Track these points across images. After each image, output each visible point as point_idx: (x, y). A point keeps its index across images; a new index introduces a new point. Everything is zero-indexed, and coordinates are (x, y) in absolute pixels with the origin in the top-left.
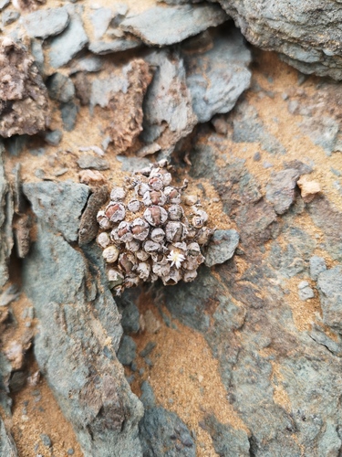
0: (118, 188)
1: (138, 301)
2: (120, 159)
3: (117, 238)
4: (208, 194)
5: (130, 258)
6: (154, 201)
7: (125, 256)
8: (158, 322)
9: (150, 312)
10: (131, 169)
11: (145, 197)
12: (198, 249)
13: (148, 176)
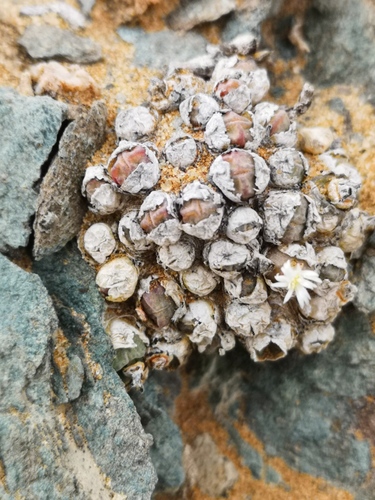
0: (135, 110)
1: (174, 411)
2: (129, 35)
3: (136, 235)
4: (357, 126)
5: (170, 288)
6: (235, 136)
7: (155, 285)
8: (230, 466)
9: (207, 439)
10: (158, 61)
11: (210, 128)
12: (343, 264)
13: (207, 78)
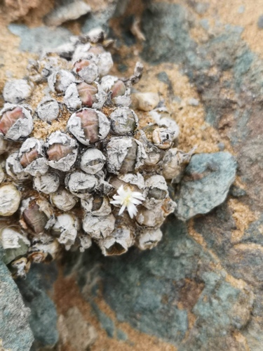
0: (17, 81)
1: (53, 292)
2: (16, 30)
3: (17, 169)
4: (177, 91)
5: (43, 206)
6: (85, 99)
7: (33, 203)
8: (91, 329)
9: (76, 311)
10: (36, 47)
11: (68, 94)
12: (164, 187)
13: (69, 59)
